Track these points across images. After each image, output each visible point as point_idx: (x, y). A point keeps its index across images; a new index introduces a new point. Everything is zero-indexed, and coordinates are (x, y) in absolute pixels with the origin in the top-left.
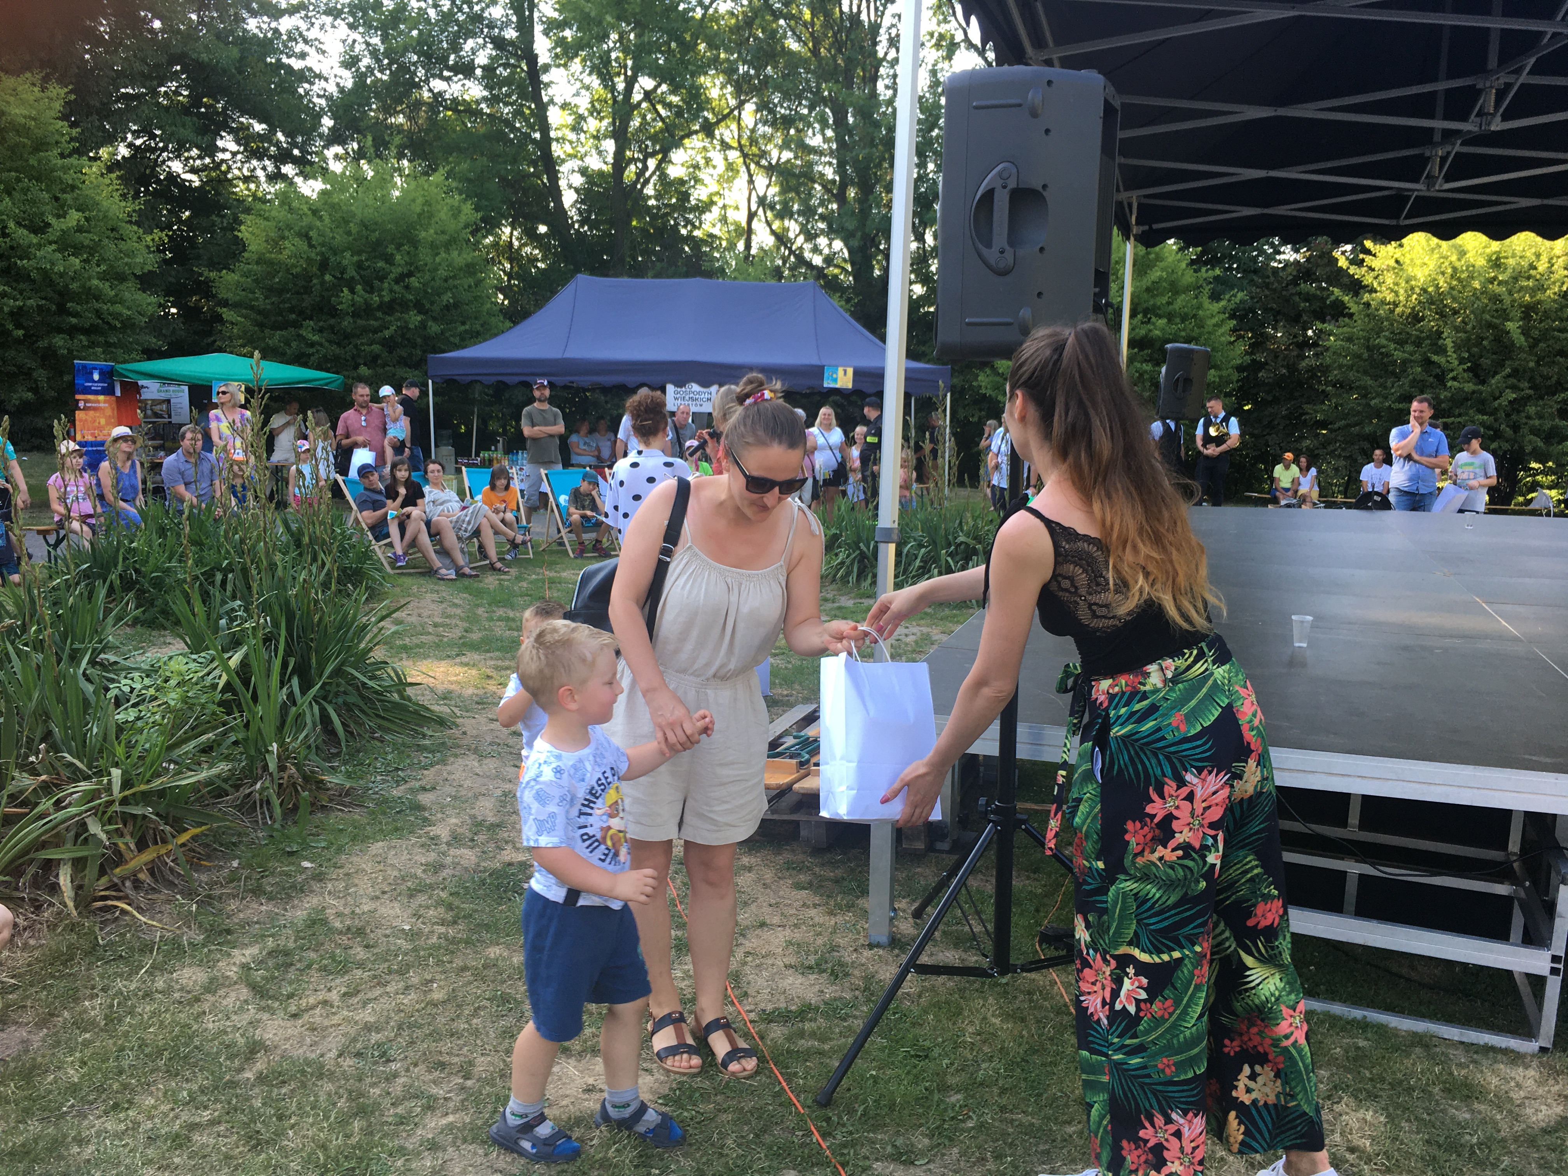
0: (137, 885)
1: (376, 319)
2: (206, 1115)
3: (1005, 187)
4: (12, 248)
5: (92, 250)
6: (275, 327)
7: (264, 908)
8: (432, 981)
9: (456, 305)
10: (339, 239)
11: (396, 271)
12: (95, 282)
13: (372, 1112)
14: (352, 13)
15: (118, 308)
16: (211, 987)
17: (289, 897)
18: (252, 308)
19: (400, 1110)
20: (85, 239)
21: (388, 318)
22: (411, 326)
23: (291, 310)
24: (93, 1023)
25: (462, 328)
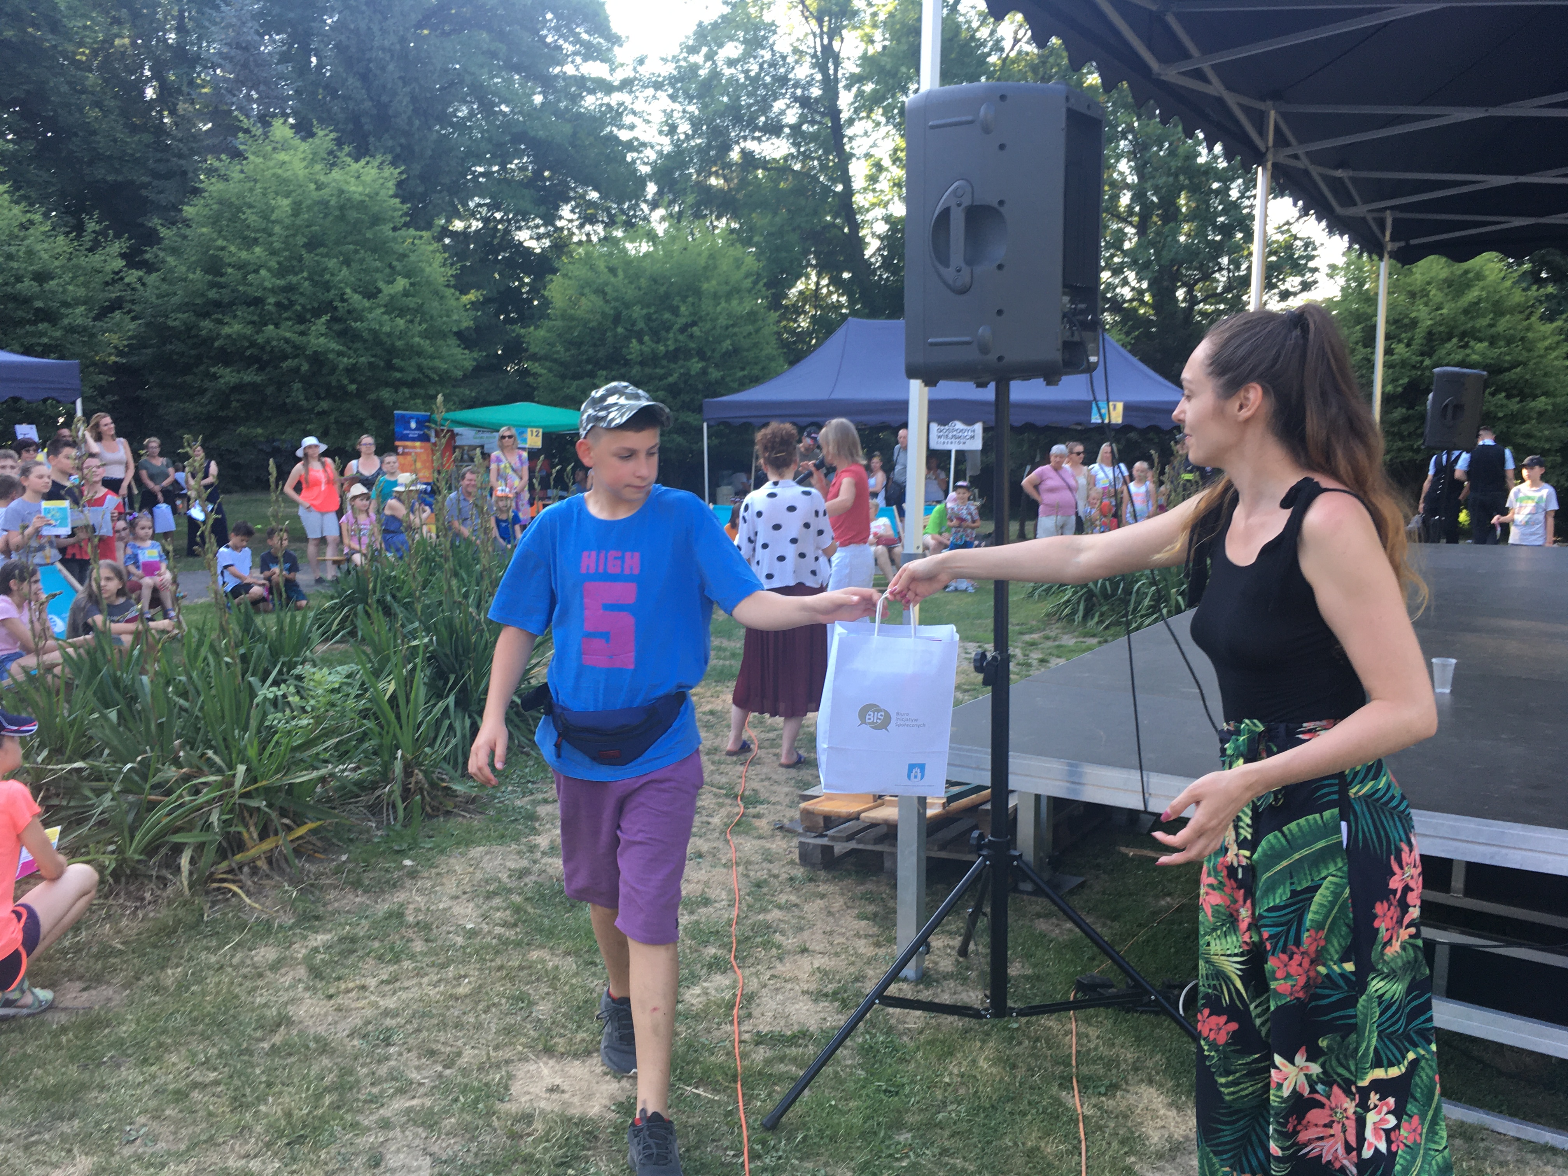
0: (255, 871)
1: (663, 367)
2: (213, 1075)
3: (959, 205)
4: (349, 312)
5: (419, 309)
6: (575, 377)
7: (358, 900)
8: (465, 977)
9: (736, 351)
10: (630, 293)
11: (682, 321)
12: (417, 339)
13: (351, 1089)
14: (672, 84)
15: (437, 363)
16: (275, 966)
17: (383, 891)
18: (555, 361)
19: (375, 1090)
20: (411, 302)
21: (673, 366)
22: (693, 373)
23: (588, 361)
24: (166, 989)
25: (741, 374)
